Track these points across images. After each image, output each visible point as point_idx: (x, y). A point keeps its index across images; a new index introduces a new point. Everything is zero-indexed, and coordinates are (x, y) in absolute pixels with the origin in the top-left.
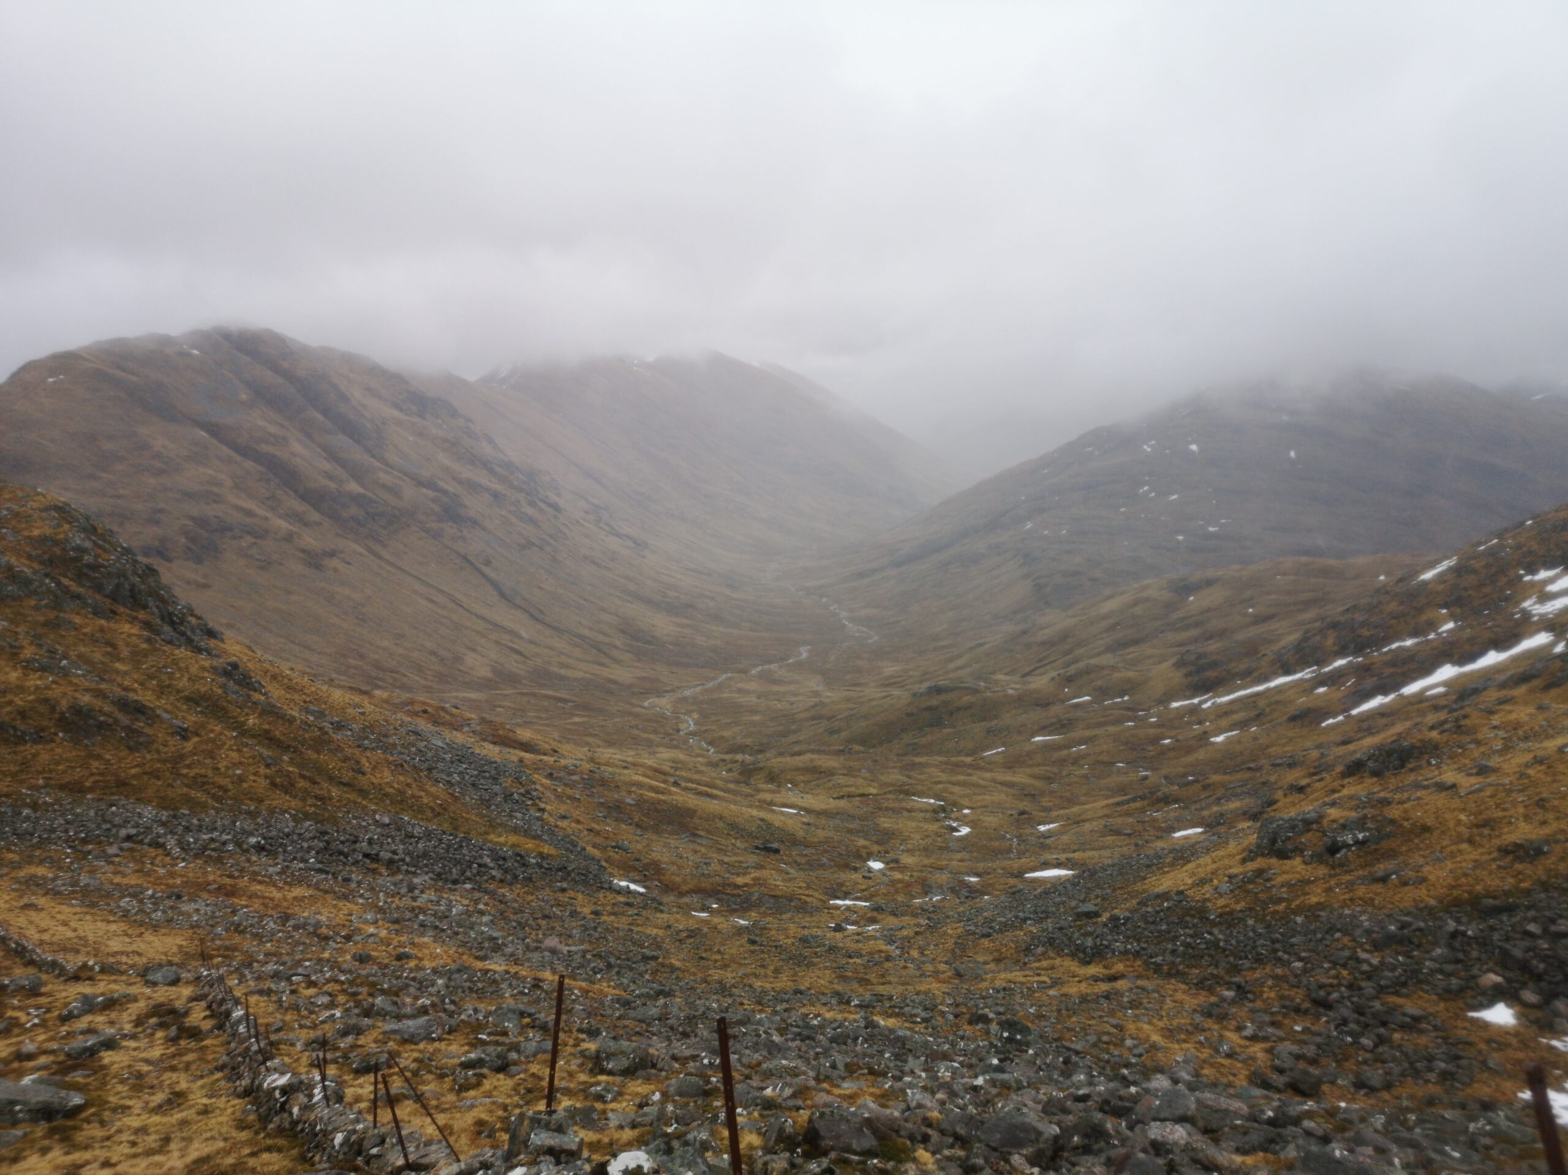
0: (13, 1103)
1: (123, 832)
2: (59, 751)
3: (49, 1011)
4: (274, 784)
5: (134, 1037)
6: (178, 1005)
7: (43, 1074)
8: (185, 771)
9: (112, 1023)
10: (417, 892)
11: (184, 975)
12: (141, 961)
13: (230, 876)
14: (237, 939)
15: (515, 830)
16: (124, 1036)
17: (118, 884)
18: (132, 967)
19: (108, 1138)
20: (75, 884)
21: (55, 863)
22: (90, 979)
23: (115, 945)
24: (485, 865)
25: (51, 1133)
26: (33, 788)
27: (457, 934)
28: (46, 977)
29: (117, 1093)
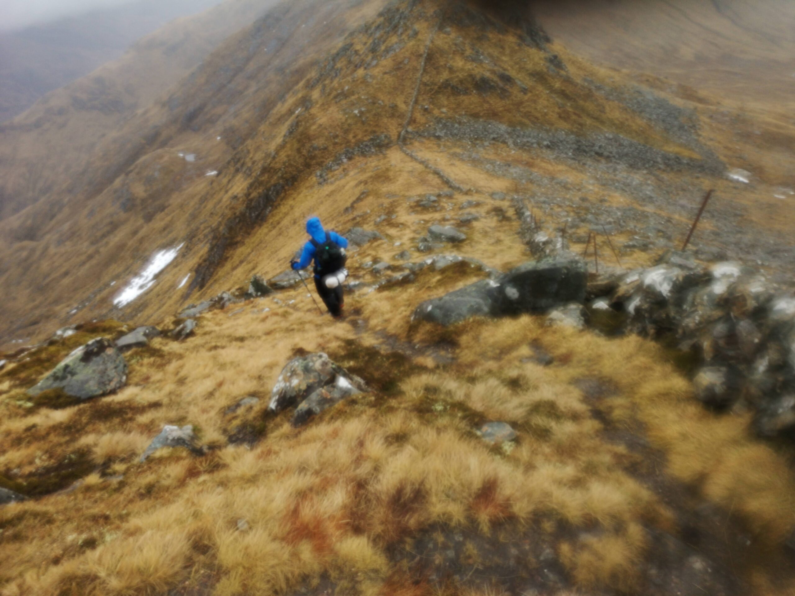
0: (441, 234)
1: (492, 136)
2: (472, 99)
3: (455, 205)
4: (560, 117)
5: (485, 218)
6: (504, 208)
7: (452, 226)
8: (522, 110)
9: (477, 212)
10: (617, 173)
11: (507, 197)
12: (490, 190)
13: (532, 158)
14: (530, 186)
15: (680, 145)
16: (482, 217)
17: (486, 159)
18: (487, 192)
20: (470, 157)
21: (464, 147)
22: (471, 195)
23: (482, 183)
24: (657, 162)
25: (453, 246)
26: (460, 115)
27: (632, 193)
28: (455, 192)
29: (477, 237)
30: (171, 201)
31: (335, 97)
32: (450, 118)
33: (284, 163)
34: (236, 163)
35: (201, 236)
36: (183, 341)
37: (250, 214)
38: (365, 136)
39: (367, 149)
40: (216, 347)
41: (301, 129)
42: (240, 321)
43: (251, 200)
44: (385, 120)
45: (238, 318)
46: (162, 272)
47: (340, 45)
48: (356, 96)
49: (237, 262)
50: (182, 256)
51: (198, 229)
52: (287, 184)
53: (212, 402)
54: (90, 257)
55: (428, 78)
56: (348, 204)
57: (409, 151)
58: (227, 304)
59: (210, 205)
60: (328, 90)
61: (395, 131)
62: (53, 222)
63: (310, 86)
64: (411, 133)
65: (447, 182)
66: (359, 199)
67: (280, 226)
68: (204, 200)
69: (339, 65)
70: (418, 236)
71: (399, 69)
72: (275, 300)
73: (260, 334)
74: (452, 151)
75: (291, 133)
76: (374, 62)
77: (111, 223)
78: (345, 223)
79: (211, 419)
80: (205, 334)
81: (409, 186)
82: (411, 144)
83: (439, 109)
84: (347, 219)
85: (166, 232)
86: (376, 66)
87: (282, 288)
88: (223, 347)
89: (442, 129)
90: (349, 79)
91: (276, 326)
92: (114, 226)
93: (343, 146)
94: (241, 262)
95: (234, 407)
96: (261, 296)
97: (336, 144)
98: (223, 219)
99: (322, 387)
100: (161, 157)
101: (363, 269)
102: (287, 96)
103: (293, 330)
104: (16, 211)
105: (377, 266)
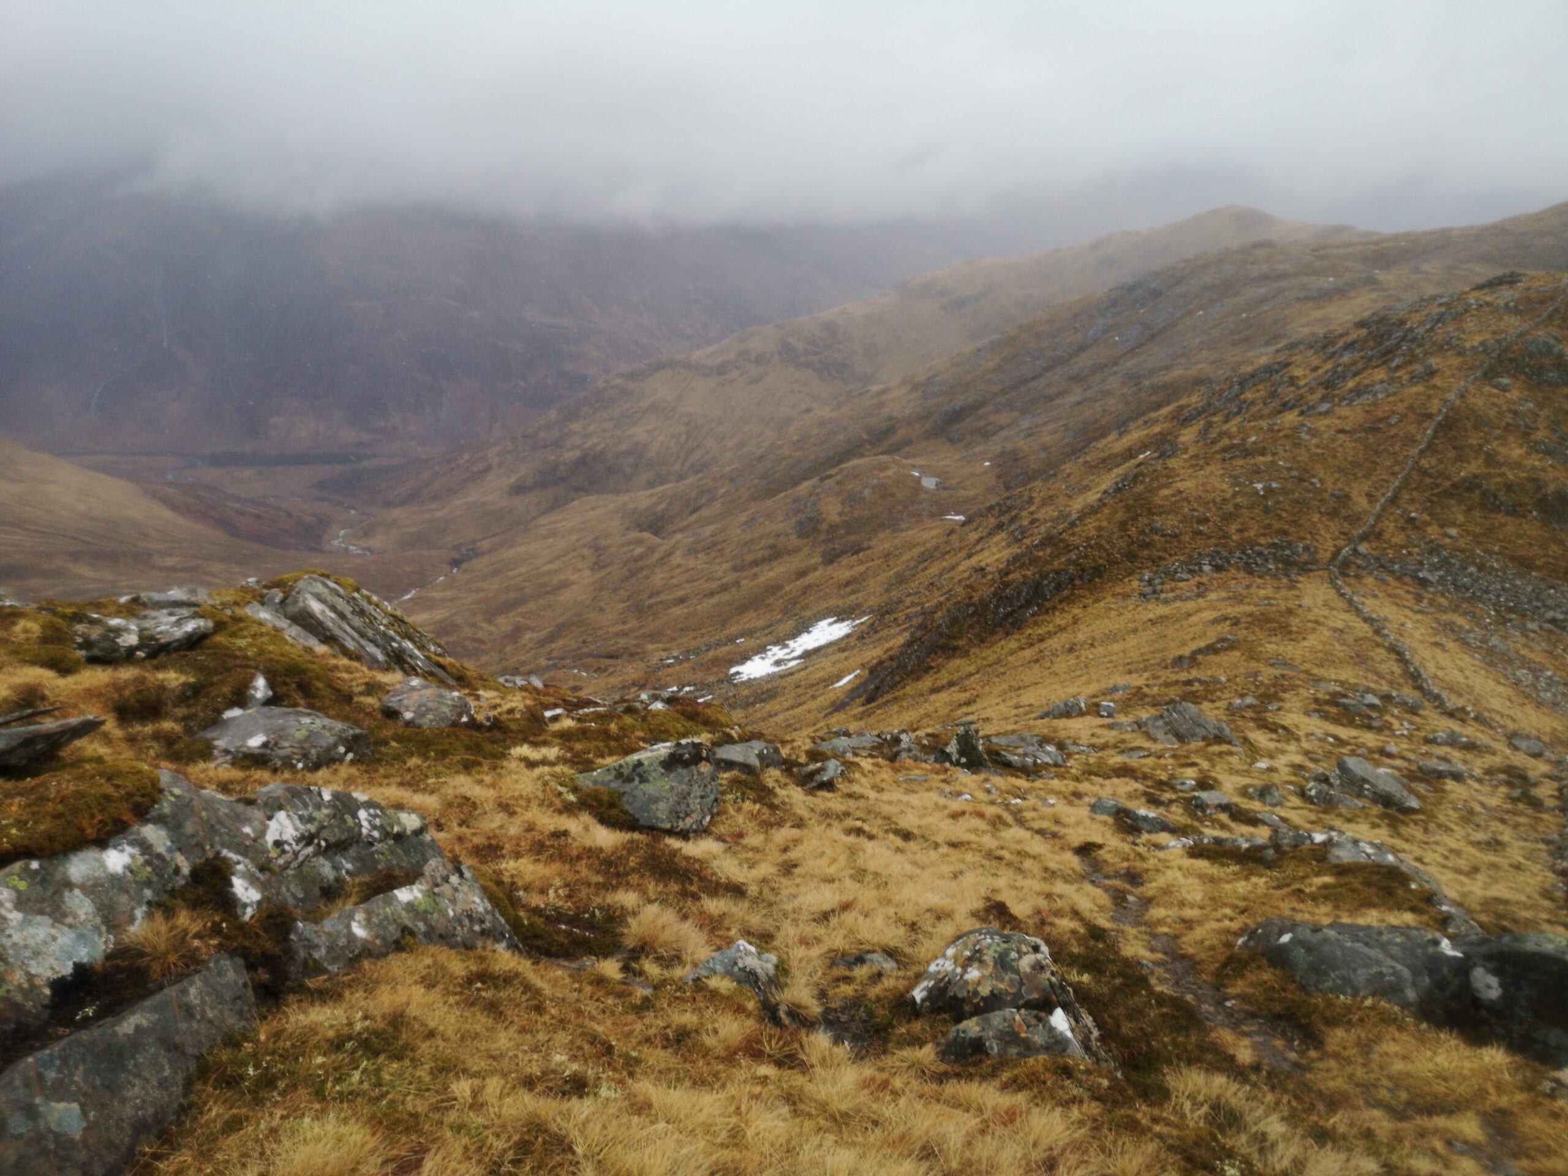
0: (1365, 781)
1: (1550, 614)
2: (1526, 527)
3: (1418, 729)
5: (1479, 781)
6: (1532, 775)
7: (1396, 773)
9: (1465, 762)
11: (1547, 754)
12: (1511, 726)
16: (1472, 777)
17: (1523, 657)
18: (1501, 727)
19: (1426, 843)
20: (1484, 641)
21: (1476, 619)
22: (1463, 721)
23: (1496, 704)
25: (1383, 816)
26: (1486, 551)
28: (1426, 703)
29: (1446, 815)
30: (873, 543)
31: (1224, 450)
32: (1462, 551)
33: (1088, 539)
34: (1002, 513)
35: (901, 616)
36: (811, 792)
37: (997, 607)
38: (1264, 535)
39: (1259, 561)
40: (859, 832)
41: (1140, 488)
42: (914, 799)
43: (1007, 585)
44: (1316, 518)
45: (913, 791)
47: (1264, 360)
48: (1269, 458)
49: (944, 682)
50: (860, 638)
51: (900, 601)
52: (1081, 578)
53: (820, 931)
54: (724, 588)
55: (1433, 461)
56: (1186, 651)
57: (1347, 590)
58: (904, 755)
59: (934, 569)
60: (1213, 434)
61: (1330, 543)
62: (696, 516)
63: (1183, 419)
64: (1364, 557)
65: (1415, 678)
66: (1211, 649)
67: (1042, 646)
68: (928, 557)
69: (1249, 395)
70: (1311, 765)
71: (1374, 430)
72: (988, 786)
73: (939, 839)
74: (1444, 617)
75: (1118, 490)
76: (1325, 407)
77: (773, 547)
78: (1167, 685)
79: (809, 961)
80: (850, 796)
81: (1327, 659)
82: (1358, 577)
83: (1442, 526)
84: (1174, 677)
85: (848, 589)
86: (1327, 413)
87: (1007, 767)
88: (871, 837)
89: (1434, 568)
90: (1264, 424)
91: (972, 837)
92: (776, 554)
93: (1213, 541)
94: (951, 684)
95: (852, 959)
96: (963, 766)
97: (1200, 533)
98: (948, 599)
99: (1018, 1008)
100: (883, 467)
101: (1173, 788)
102: (1132, 425)
103: (1000, 858)
104: (651, 484)
105: (1204, 795)
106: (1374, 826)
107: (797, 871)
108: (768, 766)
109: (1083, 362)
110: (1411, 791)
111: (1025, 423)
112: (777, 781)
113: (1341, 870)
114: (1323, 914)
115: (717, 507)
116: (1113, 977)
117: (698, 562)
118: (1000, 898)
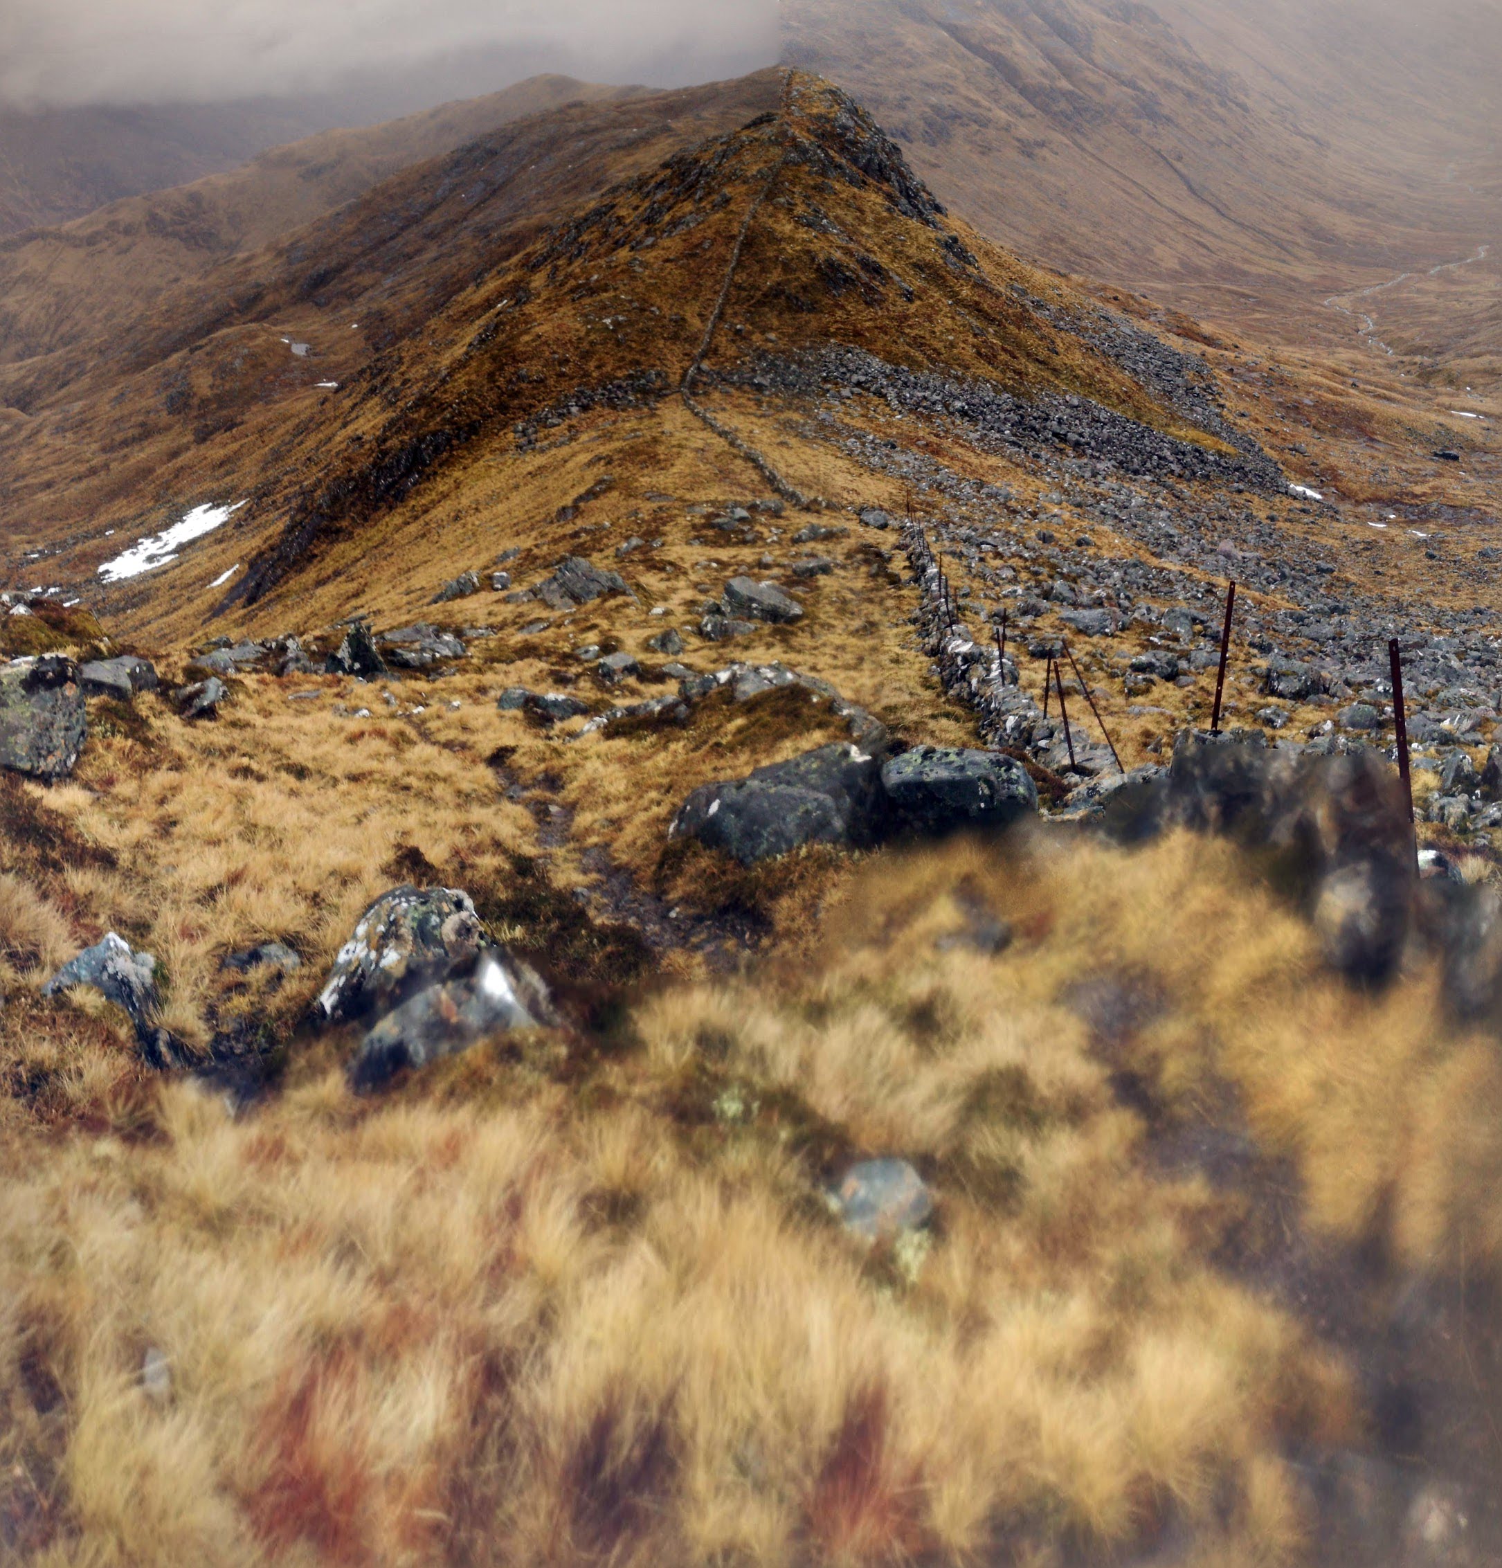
0: (752, 600)
1: (855, 378)
3: (785, 532)
4: (979, 353)
5: (844, 567)
6: (885, 549)
7: (776, 583)
8: (907, 331)
9: (829, 552)
10: (1099, 478)
11: (892, 522)
12: (859, 500)
13: (937, 436)
14: (938, 497)
15: (1195, 425)
16: (837, 565)
17: (847, 424)
18: (851, 503)
19: (815, 648)
22: (818, 512)
23: (840, 482)
24: (1165, 458)
25: (775, 632)
26: (800, 348)
27: (1135, 526)
28: (786, 504)
29: (826, 612)
30: (246, 418)
31: (572, 291)
32: (783, 352)
33: (460, 395)
34: (374, 376)
35: (279, 498)
36: (190, 722)
37: (377, 479)
38: (620, 368)
39: (620, 394)
40: (246, 772)
41: (502, 337)
42: (306, 723)
43: (385, 453)
44: (661, 343)
45: (304, 713)
46: (192, 542)
47: (592, 205)
48: (611, 294)
49: (330, 571)
50: (237, 525)
51: (278, 481)
52: (458, 437)
53: (206, 917)
54: (93, 472)
55: (744, 276)
56: (568, 501)
57: (699, 409)
58: (292, 666)
59: (310, 443)
60: (561, 277)
61: (678, 365)
62: (64, 391)
63: (532, 266)
64: (708, 373)
65: (771, 481)
66: (591, 494)
67: (428, 517)
68: (303, 429)
69: (585, 238)
70: (702, 598)
71: (693, 255)
72: (386, 695)
73: (338, 772)
74: (782, 416)
75: (482, 341)
76: (650, 241)
77: (143, 425)
78: (555, 541)
79: (194, 962)
80: (234, 724)
81: (695, 482)
82: (706, 394)
83: (763, 333)
84: (561, 531)
85: (222, 470)
86: (652, 246)
87: (404, 668)
88: (260, 778)
89: (765, 372)
90: (602, 262)
91: (374, 765)
92: (147, 432)
93: (576, 381)
94: (337, 573)
95: (244, 956)
96: (357, 673)
97: (562, 375)
98: (327, 475)
99: (443, 982)
100: (252, 336)
101: (578, 660)
102: (487, 276)
103: (407, 788)
104: (20, 357)
105: (609, 660)
106: (769, 646)
107: (176, 830)
108: (140, 689)
109: (435, 219)
110: (793, 598)
111: (388, 282)
112: (151, 708)
113: (751, 707)
114: (741, 764)
115: (86, 381)
116: (548, 921)
117: (66, 442)
118: (412, 842)
